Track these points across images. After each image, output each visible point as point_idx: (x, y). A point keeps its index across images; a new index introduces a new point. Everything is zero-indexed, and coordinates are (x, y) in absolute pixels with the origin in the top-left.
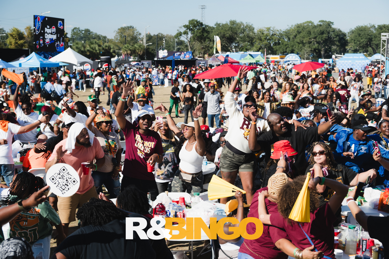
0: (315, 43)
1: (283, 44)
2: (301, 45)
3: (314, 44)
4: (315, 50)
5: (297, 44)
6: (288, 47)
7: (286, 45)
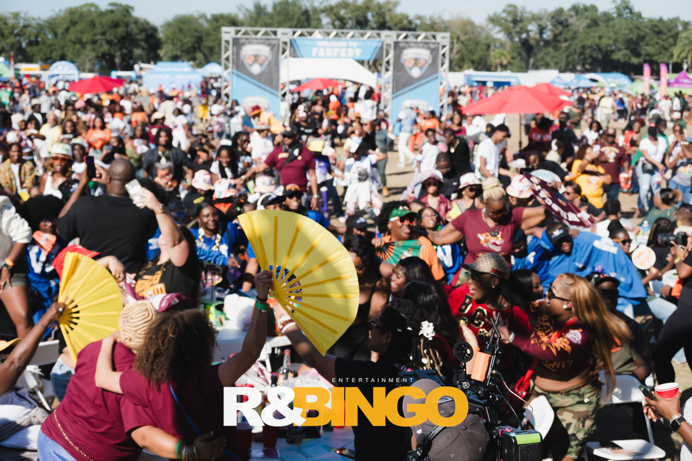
0: (104, 43)
1: (44, 43)
2: (78, 46)
3: (101, 44)
4: (104, 56)
5: (70, 44)
6: (55, 50)
7: (50, 46)
